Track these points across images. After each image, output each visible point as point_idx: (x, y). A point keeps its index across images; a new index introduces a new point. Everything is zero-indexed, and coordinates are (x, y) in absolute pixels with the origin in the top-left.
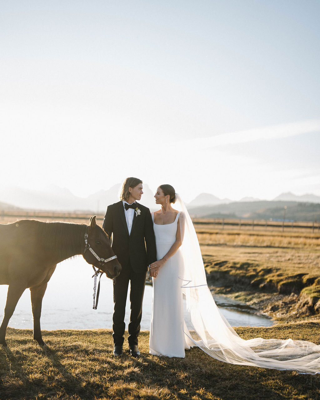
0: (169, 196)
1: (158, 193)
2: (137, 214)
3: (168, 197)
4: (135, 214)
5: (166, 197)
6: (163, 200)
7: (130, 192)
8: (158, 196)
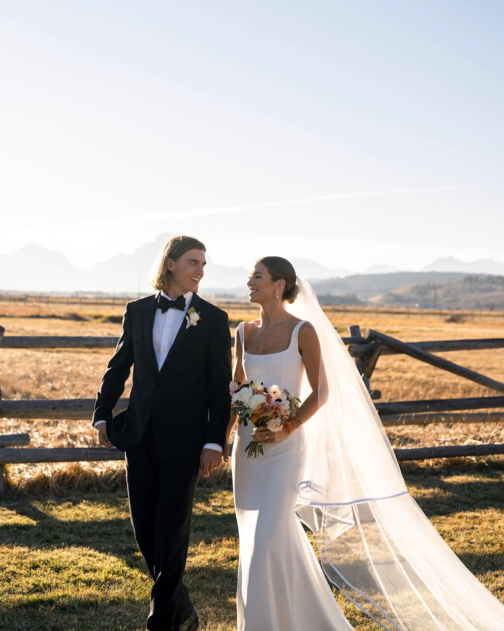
0: (283, 282)
1: (257, 276)
2: (188, 323)
3: (281, 284)
4: (185, 321)
5: (276, 283)
6: (268, 290)
7: (171, 269)
8: (258, 281)
